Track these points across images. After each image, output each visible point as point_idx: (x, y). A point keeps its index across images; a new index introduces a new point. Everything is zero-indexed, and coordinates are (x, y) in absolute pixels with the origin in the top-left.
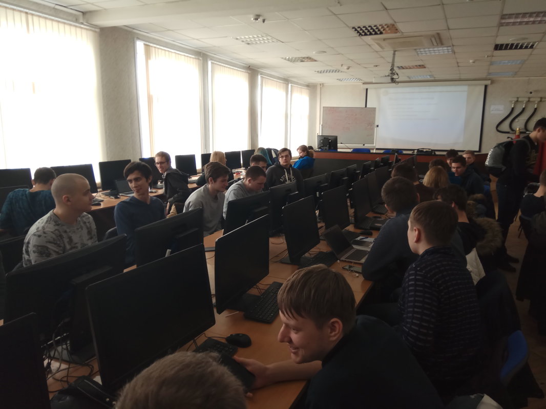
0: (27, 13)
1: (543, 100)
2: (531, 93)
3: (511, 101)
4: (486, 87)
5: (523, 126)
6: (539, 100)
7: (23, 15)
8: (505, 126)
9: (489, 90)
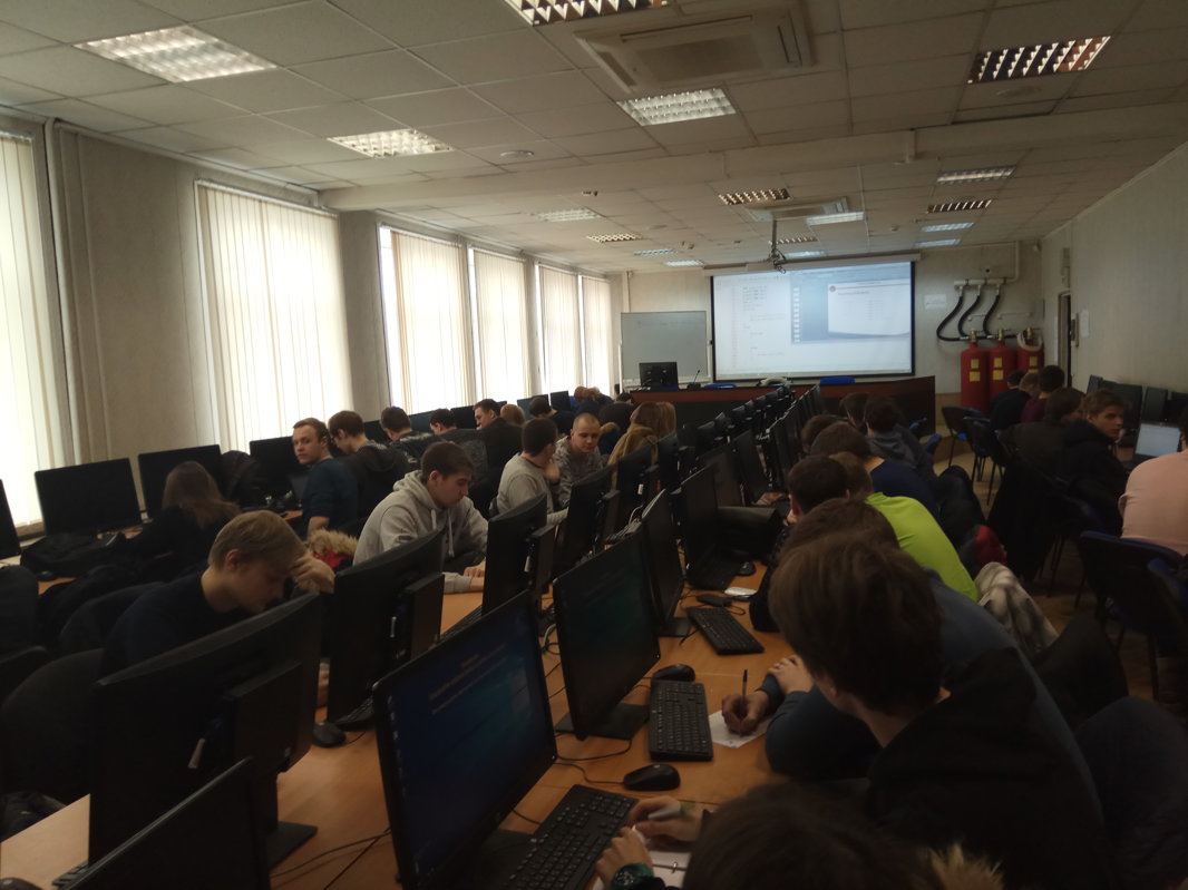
0: (260, 201)
1: (1008, 281)
2: (988, 271)
3: (957, 288)
4: (913, 265)
5: (981, 328)
6: (1002, 281)
7: (257, 204)
8: (951, 330)
9: (918, 268)
